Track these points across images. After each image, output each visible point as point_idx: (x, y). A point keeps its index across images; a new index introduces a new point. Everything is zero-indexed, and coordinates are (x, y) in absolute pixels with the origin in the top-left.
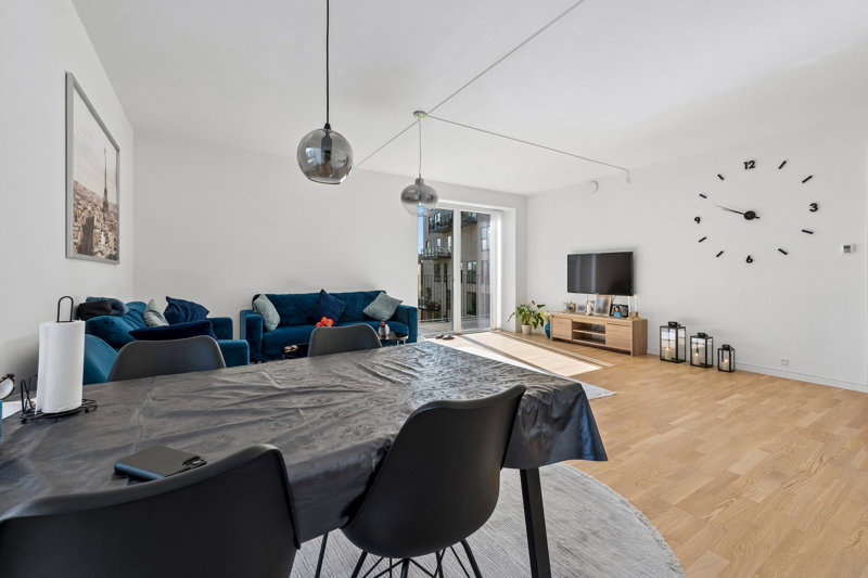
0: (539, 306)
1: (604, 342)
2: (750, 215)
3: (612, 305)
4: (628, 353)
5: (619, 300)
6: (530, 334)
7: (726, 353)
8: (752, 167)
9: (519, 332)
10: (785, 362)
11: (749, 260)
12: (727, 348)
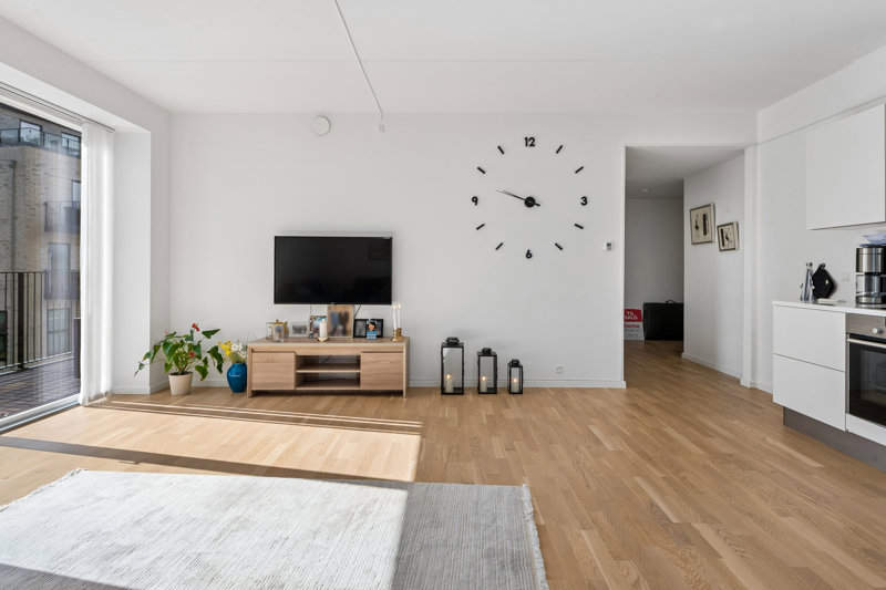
0: (208, 334)
1: (357, 380)
2: (530, 202)
3: (356, 321)
4: (399, 393)
5: (365, 311)
6: (189, 391)
7: (515, 371)
8: (532, 145)
9: (161, 390)
10: (560, 370)
11: (529, 255)
12: (515, 364)
